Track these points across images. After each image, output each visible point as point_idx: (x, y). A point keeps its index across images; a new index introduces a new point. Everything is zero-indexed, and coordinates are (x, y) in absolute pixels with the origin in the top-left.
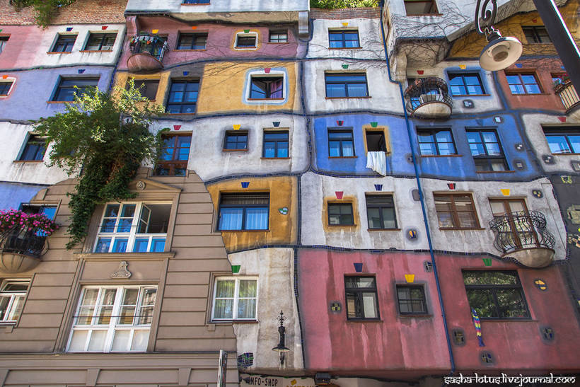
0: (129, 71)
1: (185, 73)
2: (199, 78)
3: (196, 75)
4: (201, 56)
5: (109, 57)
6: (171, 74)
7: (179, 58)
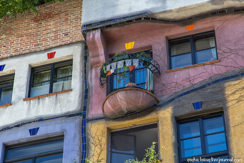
0: (105, 118)
1: (197, 105)
2: (222, 108)
3: (215, 105)
4: (215, 72)
5: (69, 102)
6: (175, 109)
7: (179, 81)
